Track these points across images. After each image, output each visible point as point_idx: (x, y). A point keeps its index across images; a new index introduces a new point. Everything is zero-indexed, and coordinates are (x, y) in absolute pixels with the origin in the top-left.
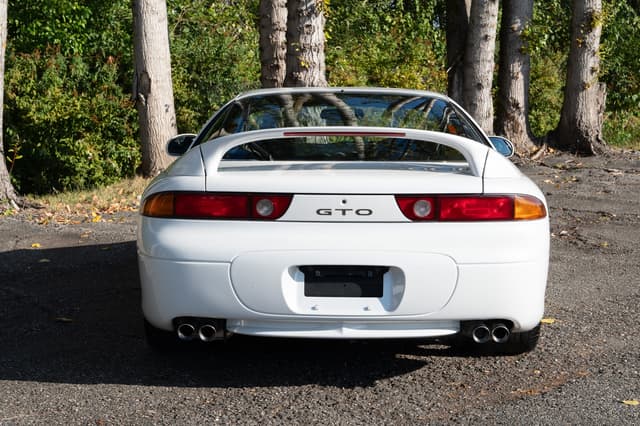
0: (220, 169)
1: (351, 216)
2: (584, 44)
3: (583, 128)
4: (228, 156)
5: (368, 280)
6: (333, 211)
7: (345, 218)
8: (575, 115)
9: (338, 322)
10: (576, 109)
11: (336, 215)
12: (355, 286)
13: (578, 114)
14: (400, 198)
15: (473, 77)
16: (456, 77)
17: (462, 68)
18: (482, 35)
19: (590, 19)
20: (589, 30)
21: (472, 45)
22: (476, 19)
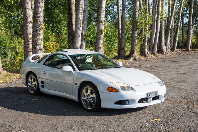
2: (100, 38)
16: (71, 46)
17: (73, 44)
18: (78, 35)
19: (102, 31)
20: (101, 34)
21: (75, 38)
22: (76, 31)
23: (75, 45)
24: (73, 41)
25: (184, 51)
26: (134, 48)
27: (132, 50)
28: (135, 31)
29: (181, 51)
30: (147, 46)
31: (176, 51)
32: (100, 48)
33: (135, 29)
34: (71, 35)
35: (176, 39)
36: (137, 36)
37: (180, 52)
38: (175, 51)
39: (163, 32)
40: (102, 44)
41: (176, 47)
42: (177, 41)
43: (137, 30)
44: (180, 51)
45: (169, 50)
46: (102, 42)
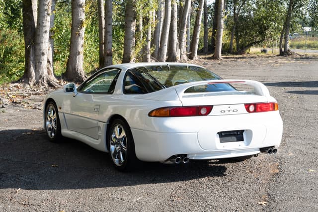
0: (183, 97)
1: (231, 112)
2: (79, 34)
3: (79, 72)
4: (186, 92)
5: (238, 135)
6: (226, 111)
7: (229, 113)
8: (75, 66)
9: (229, 152)
10: (76, 64)
11: (227, 112)
12: (235, 138)
13: (77, 66)
14: (246, 105)
15: (40, 50)
16: (31, 49)
17: (34, 45)
18: (44, 31)
19: (82, 23)
20: (81, 28)
21: (39, 35)
22: (41, 23)
23: (37, 47)
24: (34, 41)
25: (209, 58)
26: (130, 54)
27: (126, 56)
28: (132, 22)
29: (205, 59)
30: (150, 49)
31: (197, 58)
32: (79, 53)
33: (132, 19)
34: (30, 29)
35: (196, 36)
36: (134, 31)
37: (203, 60)
38: (194, 58)
39: (175, 24)
40: (82, 46)
41: (196, 52)
42: (198, 41)
43: (134, 21)
44: (202, 58)
45: (185, 57)
46: (81, 42)
